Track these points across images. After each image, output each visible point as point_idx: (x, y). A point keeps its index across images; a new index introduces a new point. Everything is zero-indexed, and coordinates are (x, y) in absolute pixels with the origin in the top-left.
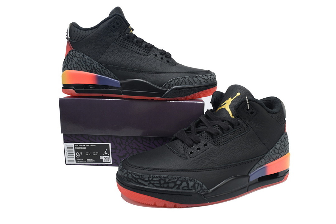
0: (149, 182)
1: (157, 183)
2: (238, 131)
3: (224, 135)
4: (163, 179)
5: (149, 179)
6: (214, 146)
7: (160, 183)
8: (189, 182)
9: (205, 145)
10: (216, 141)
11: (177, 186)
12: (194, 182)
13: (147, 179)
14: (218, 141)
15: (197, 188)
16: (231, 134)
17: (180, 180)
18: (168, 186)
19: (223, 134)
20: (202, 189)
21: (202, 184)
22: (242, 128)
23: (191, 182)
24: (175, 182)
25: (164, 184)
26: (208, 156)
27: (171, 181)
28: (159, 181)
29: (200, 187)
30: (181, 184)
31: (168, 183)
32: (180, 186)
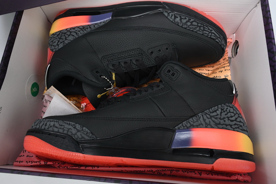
0: (212, 32)
1: (206, 29)
2: (115, 59)
3: (131, 58)
4: (201, 31)
5: (211, 34)
6: (144, 50)
7: (204, 28)
8: (179, 21)
9: (152, 53)
10: (139, 55)
11: (190, 21)
12: (175, 20)
13: (213, 35)
14: (138, 54)
15: (172, 15)
16: (123, 58)
17: (187, 25)
18: (198, 24)
19: (131, 60)
20: (169, 14)
21: (168, 17)
22: (110, 61)
23: (178, 21)
24: (192, 25)
25: (201, 26)
26: (152, 42)
27: (194, 27)
28: (204, 30)
29: (170, 15)
30: (187, 22)
31: (198, 26)
32: (188, 21)
